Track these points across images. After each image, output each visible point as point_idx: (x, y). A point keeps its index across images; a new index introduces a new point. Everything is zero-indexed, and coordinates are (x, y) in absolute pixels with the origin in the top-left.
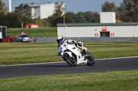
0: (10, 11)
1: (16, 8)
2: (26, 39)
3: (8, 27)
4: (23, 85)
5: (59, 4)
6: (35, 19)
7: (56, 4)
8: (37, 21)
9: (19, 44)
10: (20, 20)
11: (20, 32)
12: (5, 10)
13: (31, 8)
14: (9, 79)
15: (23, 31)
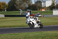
0: (33, 3)
1: (36, 2)
2: (40, 15)
3: (32, 10)
4: (38, 35)
6: (44, 7)
8: (45, 8)
11: (37, 12)
12: (31, 3)
13: (42, 2)
14: (32, 32)
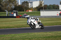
0: (20, 4)
1: (22, 3)
3: (19, 11)
4: (25, 37)
5: (41, 1)
6: (31, 8)
7: (40, 1)
9: (23, 19)
10: (24, 8)
12: (17, 4)
13: (28, 3)
14: (19, 34)
15: (25, 13)
